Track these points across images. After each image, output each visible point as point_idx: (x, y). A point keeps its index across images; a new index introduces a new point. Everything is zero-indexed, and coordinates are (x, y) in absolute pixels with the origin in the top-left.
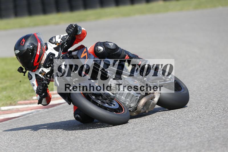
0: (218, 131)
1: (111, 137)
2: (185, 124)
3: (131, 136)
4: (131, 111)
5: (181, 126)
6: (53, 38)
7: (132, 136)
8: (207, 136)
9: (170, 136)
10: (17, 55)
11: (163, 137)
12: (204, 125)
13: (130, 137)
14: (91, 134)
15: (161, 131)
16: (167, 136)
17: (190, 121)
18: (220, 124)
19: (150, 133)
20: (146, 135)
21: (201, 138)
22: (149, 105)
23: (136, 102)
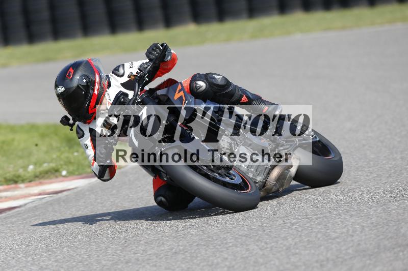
0: (296, 254)
1: (105, 266)
2: (238, 242)
3: (140, 264)
5: (230, 246)
6: (119, 66)
7: (143, 264)
8: (277, 263)
9: (210, 263)
10: (60, 96)
11: (198, 265)
12: (271, 243)
13: (139, 266)
14: (69, 261)
15: (195, 256)
16: (205, 264)
17: (246, 236)
18: (300, 241)
19: (175, 259)
20: (168, 263)
21: (265, 267)
22: (285, 179)
23: (265, 173)
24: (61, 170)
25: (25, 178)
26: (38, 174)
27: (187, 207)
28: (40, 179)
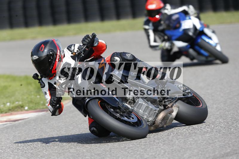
4: (149, 125)
6: (72, 45)
22: (167, 119)
23: (154, 116)
24: (24, 106)
25: (3, 110)
26: (11, 108)
27: (109, 135)
28: (12, 111)
